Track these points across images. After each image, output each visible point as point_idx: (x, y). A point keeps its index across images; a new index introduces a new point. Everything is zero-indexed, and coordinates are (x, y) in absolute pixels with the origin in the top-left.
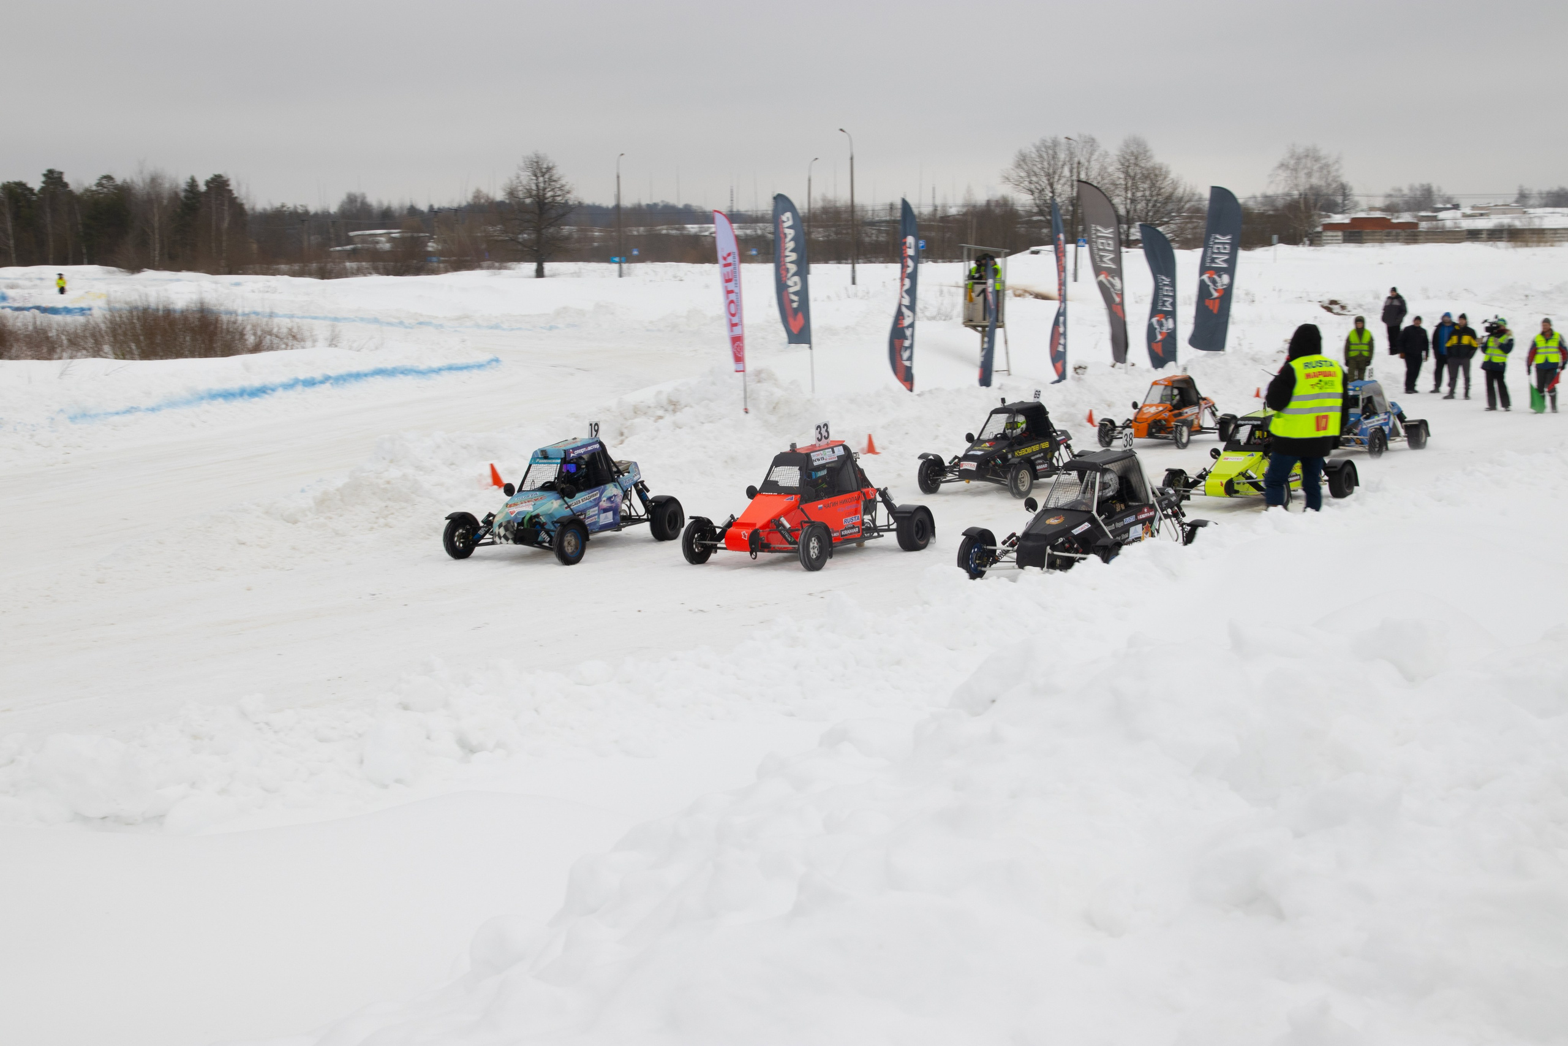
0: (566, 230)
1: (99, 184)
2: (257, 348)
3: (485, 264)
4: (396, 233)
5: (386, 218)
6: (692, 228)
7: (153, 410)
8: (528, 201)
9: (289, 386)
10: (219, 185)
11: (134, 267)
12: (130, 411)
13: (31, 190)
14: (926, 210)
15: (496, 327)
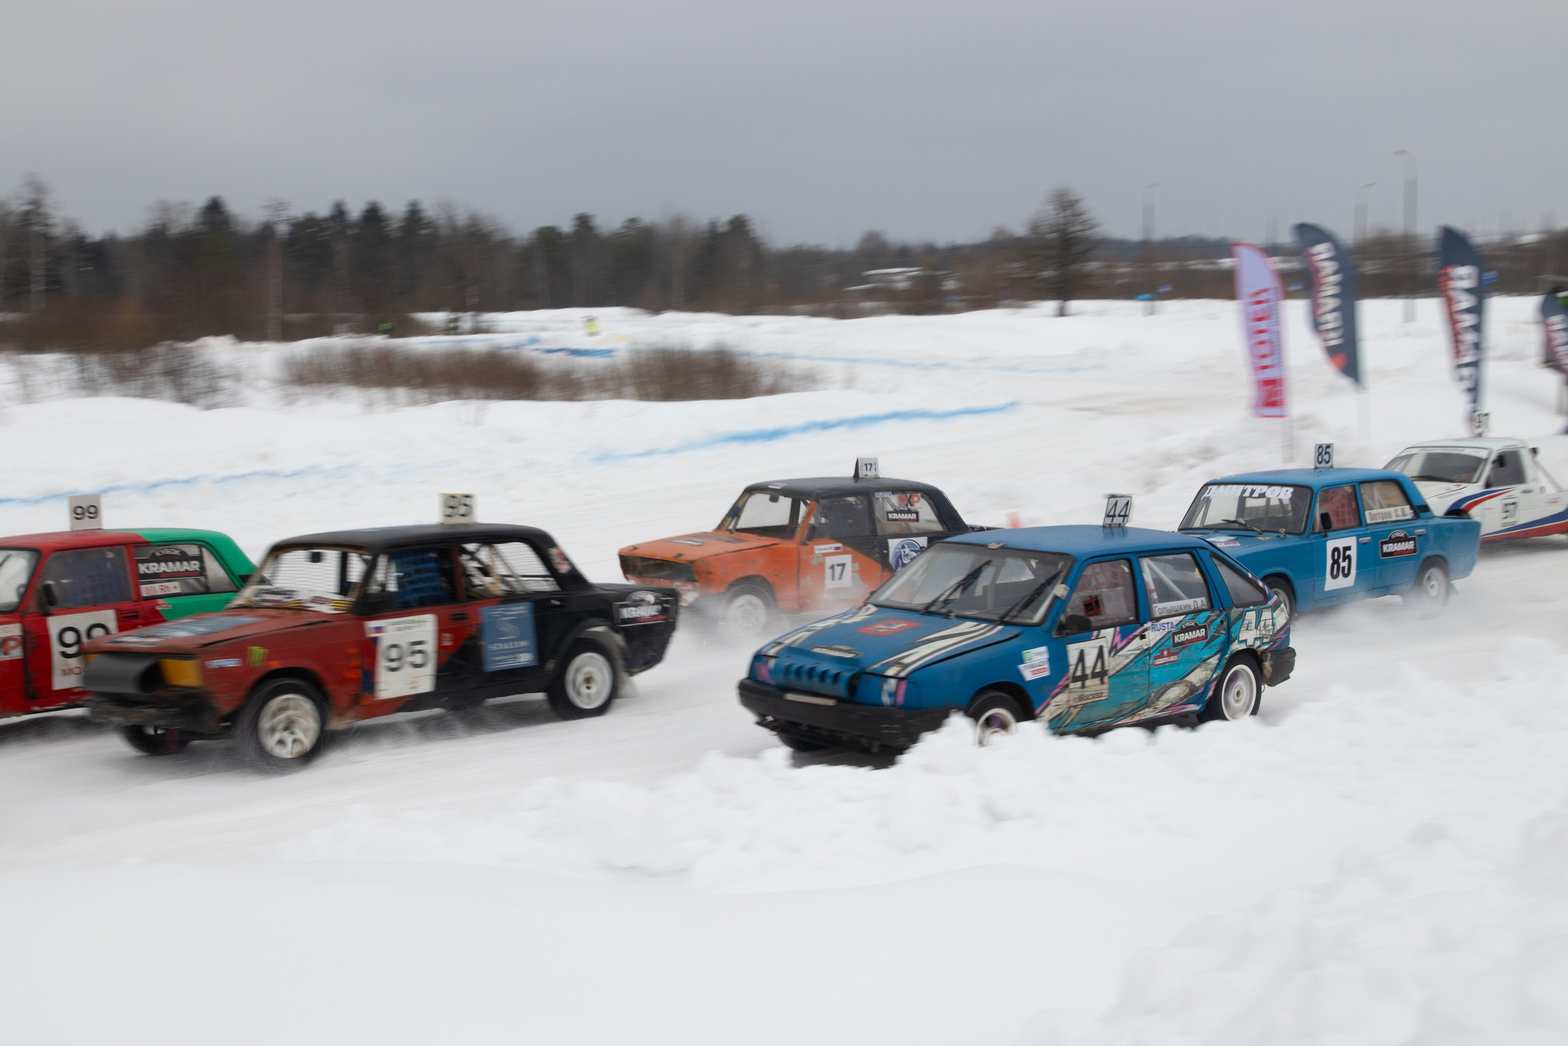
0: (1092, 266)
1: (627, 227)
2: (772, 391)
3: (1006, 302)
4: (914, 271)
5: (903, 256)
6: (1226, 263)
7: (673, 451)
8: (1054, 235)
9: (805, 428)
10: (739, 224)
11: (656, 307)
12: (650, 452)
13: (559, 234)
14: (1496, 238)
15: (1013, 369)
